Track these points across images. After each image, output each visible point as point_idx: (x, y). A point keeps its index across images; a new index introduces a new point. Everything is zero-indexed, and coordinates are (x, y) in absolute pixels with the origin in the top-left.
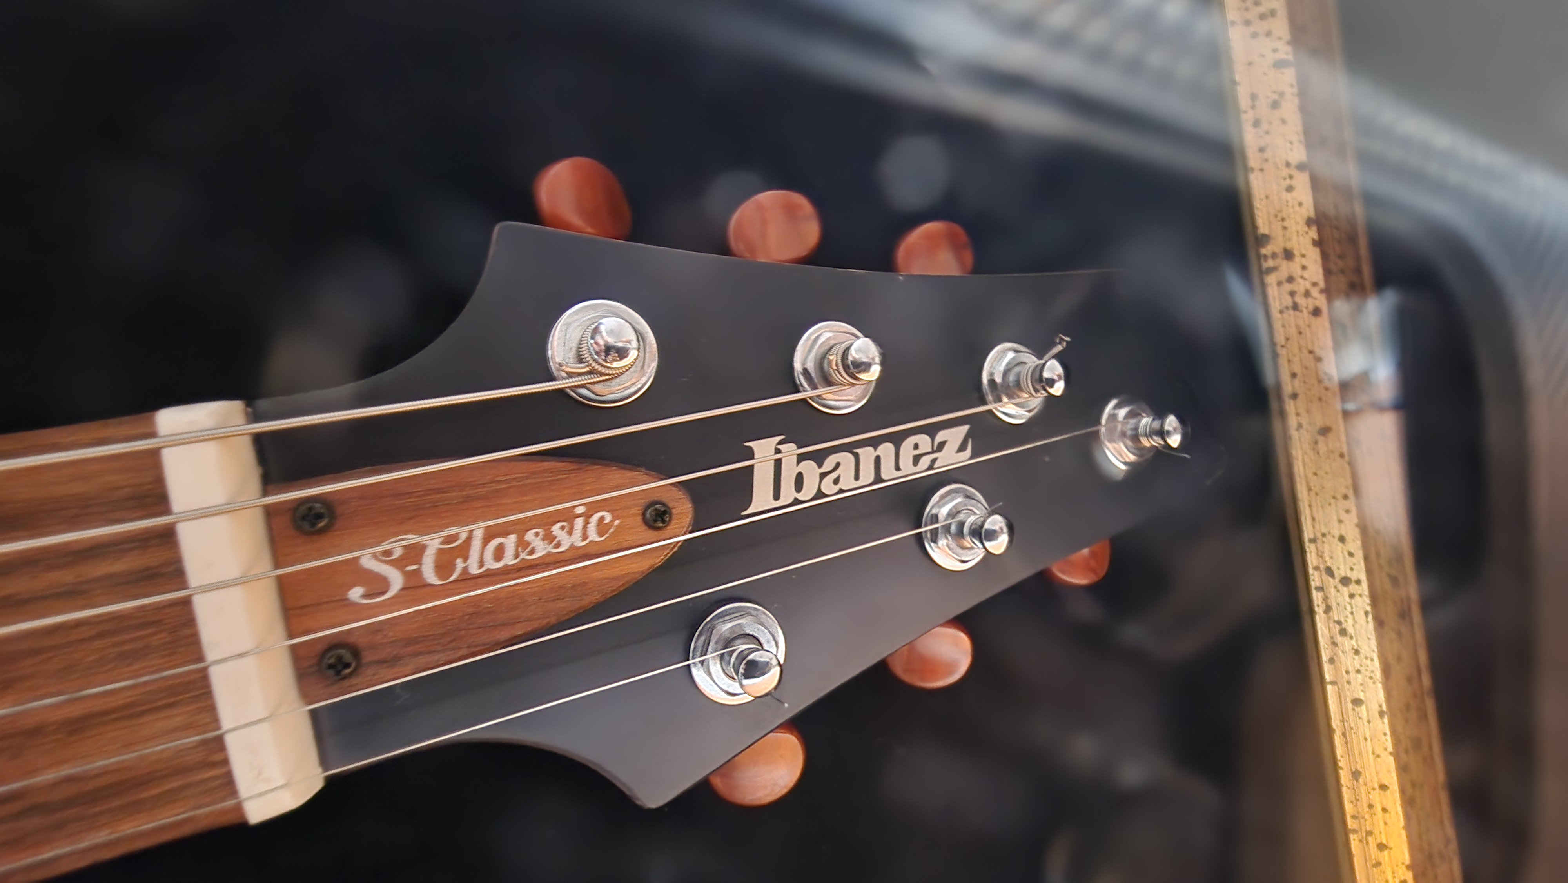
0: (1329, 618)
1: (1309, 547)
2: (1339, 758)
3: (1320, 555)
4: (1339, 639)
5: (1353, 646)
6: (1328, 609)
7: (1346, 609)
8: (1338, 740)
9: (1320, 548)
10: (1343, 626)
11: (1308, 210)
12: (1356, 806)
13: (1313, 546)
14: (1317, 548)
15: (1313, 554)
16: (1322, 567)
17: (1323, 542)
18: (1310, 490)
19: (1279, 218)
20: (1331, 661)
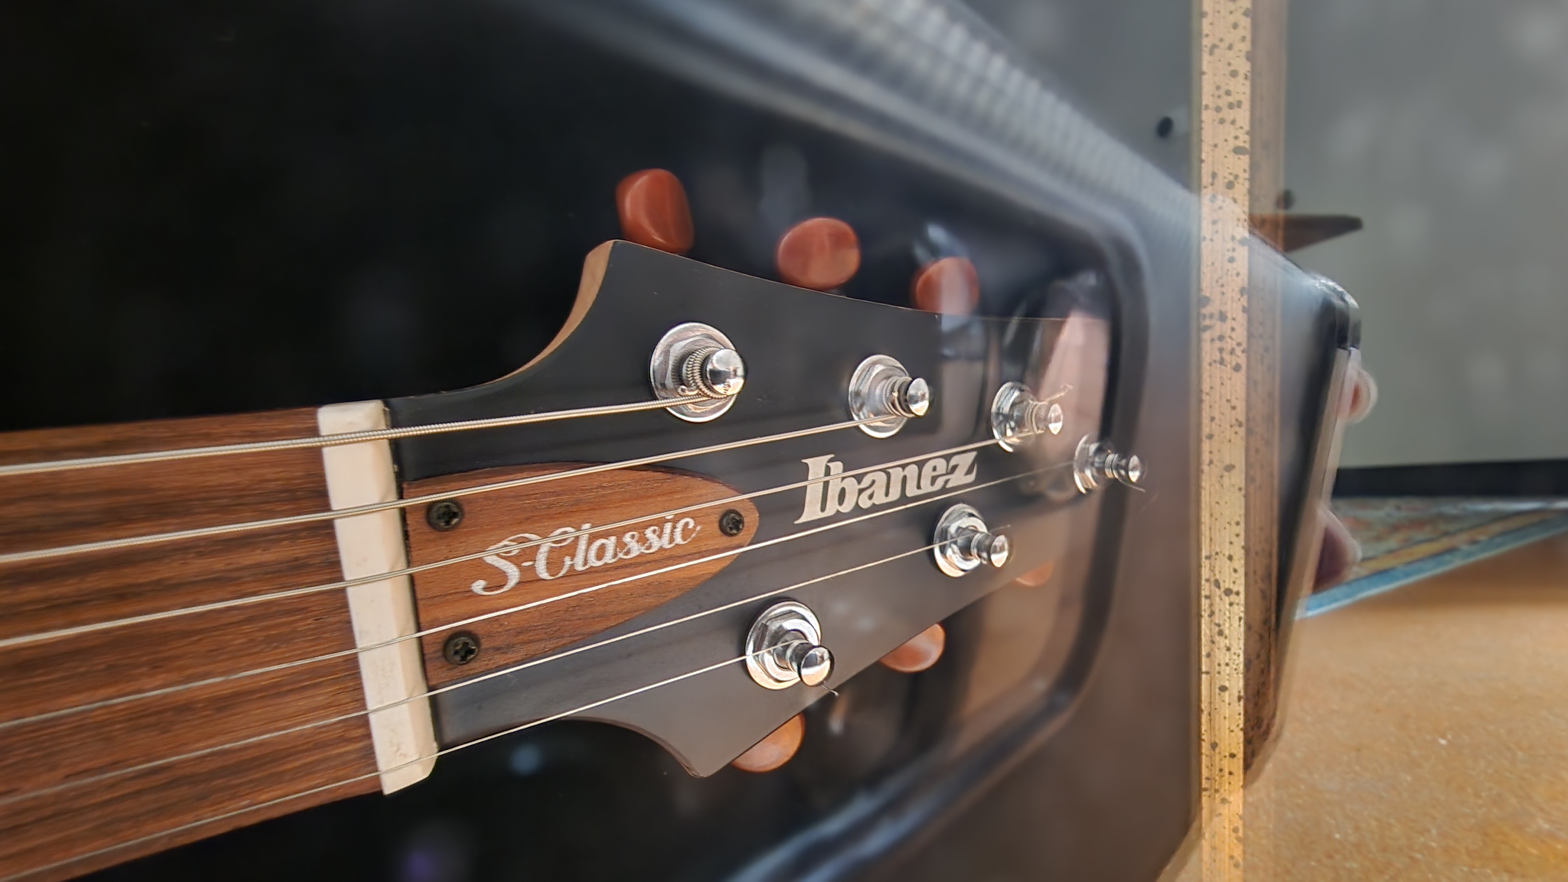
0: (1211, 621)
1: (1204, 563)
2: (1203, 732)
3: (1212, 570)
4: (1217, 638)
5: (1226, 644)
6: (1212, 614)
7: (1225, 614)
8: (1204, 718)
9: (1213, 564)
10: (1222, 628)
11: (1243, 280)
12: (1211, 770)
13: (1207, 562)
14: (1210, 564)
15: (1207, 569)
16: (1212, 579)
17: (1216, 559)
18: (1211, 515)
19: (1220, 284)
20: (1209, 655)
